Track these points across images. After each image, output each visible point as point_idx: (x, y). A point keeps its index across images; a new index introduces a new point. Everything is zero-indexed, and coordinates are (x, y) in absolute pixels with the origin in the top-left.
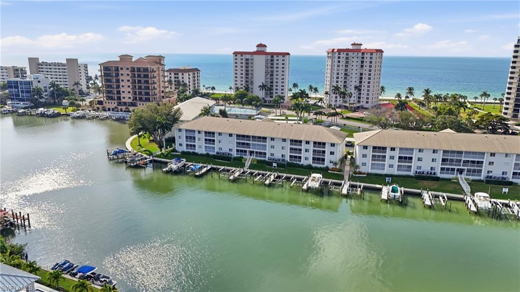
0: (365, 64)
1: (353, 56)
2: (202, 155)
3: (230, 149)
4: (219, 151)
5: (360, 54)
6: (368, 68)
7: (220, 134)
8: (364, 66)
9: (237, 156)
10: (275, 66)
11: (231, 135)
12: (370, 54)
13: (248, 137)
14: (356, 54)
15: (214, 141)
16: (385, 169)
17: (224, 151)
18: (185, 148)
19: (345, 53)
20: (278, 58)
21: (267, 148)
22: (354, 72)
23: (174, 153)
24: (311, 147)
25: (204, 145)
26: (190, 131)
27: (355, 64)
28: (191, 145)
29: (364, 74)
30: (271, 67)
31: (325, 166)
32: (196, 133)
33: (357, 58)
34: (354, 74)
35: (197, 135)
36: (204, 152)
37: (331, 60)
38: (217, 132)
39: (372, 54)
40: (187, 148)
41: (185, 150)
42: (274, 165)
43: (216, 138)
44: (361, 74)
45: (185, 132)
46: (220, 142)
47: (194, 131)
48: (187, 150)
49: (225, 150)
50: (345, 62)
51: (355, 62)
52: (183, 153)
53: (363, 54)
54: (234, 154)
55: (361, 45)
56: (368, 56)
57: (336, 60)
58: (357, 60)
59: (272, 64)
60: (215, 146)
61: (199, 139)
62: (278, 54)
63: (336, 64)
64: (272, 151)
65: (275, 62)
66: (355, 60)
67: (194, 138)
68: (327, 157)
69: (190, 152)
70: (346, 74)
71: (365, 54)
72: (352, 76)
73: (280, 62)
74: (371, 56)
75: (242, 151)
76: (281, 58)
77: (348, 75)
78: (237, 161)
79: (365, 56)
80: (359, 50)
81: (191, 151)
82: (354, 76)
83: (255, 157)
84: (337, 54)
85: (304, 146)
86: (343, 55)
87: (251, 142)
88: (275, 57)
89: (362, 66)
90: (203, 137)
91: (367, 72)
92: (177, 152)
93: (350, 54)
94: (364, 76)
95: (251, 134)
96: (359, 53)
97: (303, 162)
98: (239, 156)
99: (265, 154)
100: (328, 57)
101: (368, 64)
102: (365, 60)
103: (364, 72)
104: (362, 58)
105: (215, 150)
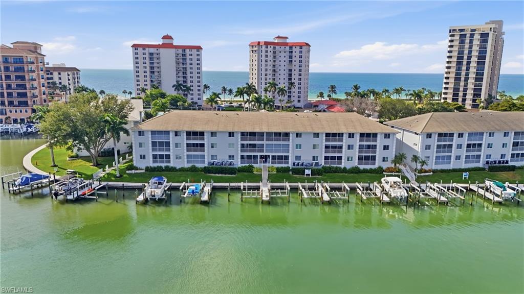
0: (294, 59)
1: (281, 50)
2: (182, 170)
3: (230, 156)
4: (212, 161)
5: (288, 48)
6: (297, 63)
7: (213, 134)
8: (293, 61)
9: (244, 165)
10: (188, 61)
11: (231, 134)
12: (299, 47)
13: (262, 134)
14: (283, 47)
15: (202, 145)
16: (452, 163)
17: (218, 160)
18: (151, 162)
19: (272, 47)
20: (191, 53)
21: (290, 149)
22: (282, 68)
23: (133, 171)
24: (356, 142)
25: (186, 153)
26: (160, 132)
27: (282, 59)
28: (161, 156)
29: (293, 70)
30: (183, 64)
31: (376, 166)
32: (172, 135)
33: (285, 52)
34: (282, 70)
35: (172, 139)
36: (187, 165)
37: (257, 55)
38: (208, 132)
39: (301, 48)
40: (154, 162)
41: (152, 165)
42: (307, 172)
43: (207, 140)
44: (290, 70)
45: (150, 136)
46: (212, 147)
47: (167, 133)
48: (156, 165)
49: (222, 158)
50: (272, 56)
51: (283, 57)
52: (147, 169)
53: (291, 47)
54: (238, 163)
55: (287, 38)
56: (296, 50)
57: (264, 54)
58: (285, 54)
59: (185, 60)
60: (206, 153)
61: (177, 145)
62: (191, 48)
63: (264, 58)
64: (298, 152)
65: (188, 57)
66: (282, 54)
67: (168, 144)
68: (379, 153)
69: (161, 167)
70: (274, 71)
71: (294, 47)
72: (280, 72)
73: (195, 57)
74: (301, 50)
75: (249, 157)
76: (194, 52)
77: (276, 72)
78: (246, 174)
79: (294, 49)
80: (286, 44)
81: (163, 165)
82: (282, 72)
83: (270, 165)
84: (264, 47)
85: (346, 141)
86: (270, 49)
87: (265, 142)
88: (187, 51)
89: (291, 62)
90: (184, 140)
91: (297, 68)
92: (136, 169)
93: (277, 47)
94: (293, 72)
95: (265, 130)
96: (287, 47)
97: (344, 164)
98: (247, 165)
99: (287, 157)
100: (252, 51)
101: (298, 59)
102: (294, 54)
103: (293, 68)
104: (290, 52)
105: (206, 160)
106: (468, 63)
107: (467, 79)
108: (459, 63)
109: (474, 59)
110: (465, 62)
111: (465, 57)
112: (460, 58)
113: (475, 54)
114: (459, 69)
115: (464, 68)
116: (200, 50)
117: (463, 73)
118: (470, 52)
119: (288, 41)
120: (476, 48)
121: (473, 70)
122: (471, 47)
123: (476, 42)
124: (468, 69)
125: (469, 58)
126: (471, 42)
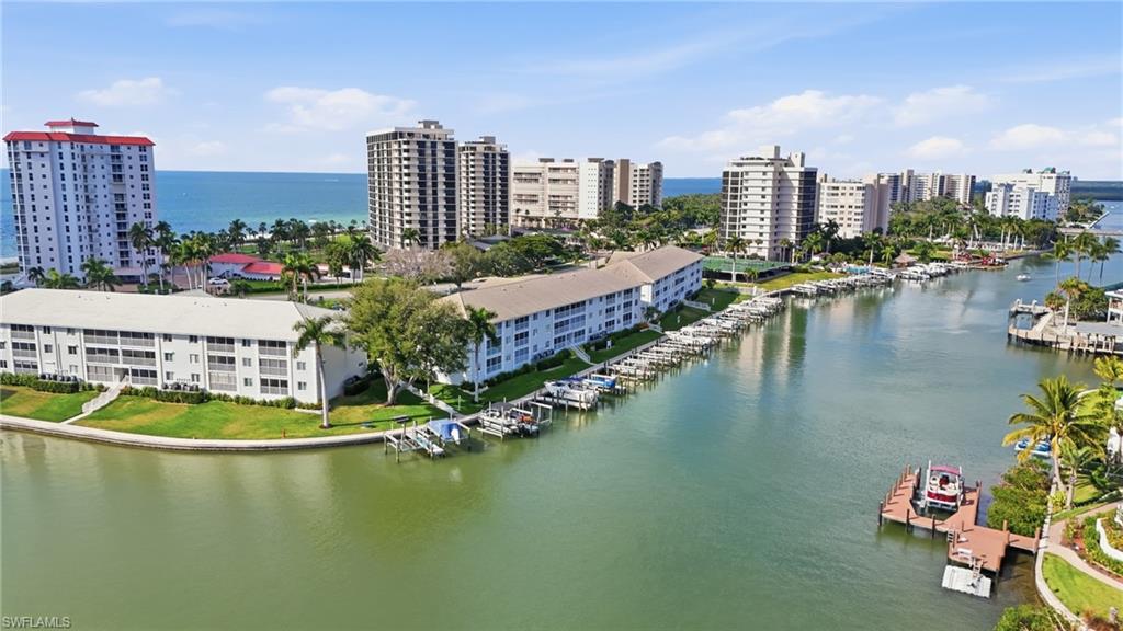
0: (126, 172)
1: (93, 151)
3: (547, 343)
5: (107, 149)
6: (137, 182)
7: (535, 317)
8: (126, 178)
9: (559, 351)
11: (548, 314)
12: (137, 148)
13: (567, 307)
14: (97, 147)
15: (527, 334)
17: (540, 350)
19: (79, 145)
21: (586, 320)
22: (101, 192)
24: (622, 301)
25: (515, 349)
27: (99, 172)
28: (494, 361)
29: (128, 197)
31: (633, 325)
33: (102, 157)
34: (101, 197)
35: (504, 332)
36: (516, 367)
38: (531, 314)
40: (488, 371)
41: (486, 376)
43: (531, 326)
44: (120, 196)
46: (534, 334)
49: (542, 347)
50: (81, 167)
51: (101, 170)
53: (115, 147)
55: (94, 125)
56: (130, 156)
57: (67, 161)
58: (103, 162)
60: (529, 345)
61: (507, 340)
64: (591, 323)
66: (97, 162)
68: (633, 309)
70: (87, 198)
71: (123, 149)
74: (143, 154)
75: (560, 339)
77: (92, 201)
79: (124, 151)
80: (102, 140)
85: (616, 302)
86: (77, 150)
89: (119, 178)
90: (513, 331)
91: (139, 193)
93: (86, 146)
94: (129, 201)
96: (104, 146)
99: (584, 331)
100: (28, 153)
101: (137, 172)
102: (126, 162)
103: (129, 192)
104: (113, 157)
105: (530, 354)
106: (435, 185)
107: (435, 208)
108: (422, 184)
109: (441, 179)
110: (429, 183)
111: (429, 176)
112: (422, 176)
113: (441, 171)
114: (422, 192)
115: (430, 191)
117: (430, 199)
118: (434, 169)
119: (97, 132)
120: (441, 163)
121: (441, 195)
122: (434, 162)
123: (441, 155)
124: (435, 193)
125: (435, 177)
126: (434, 154)
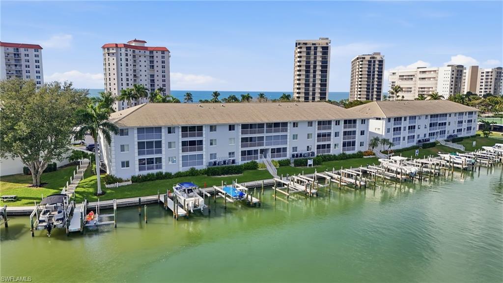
0: (155, 64)
1: (140, 54)
2: (179, 175)
3: (230, 154)
4: (213, 160)
5: (148, 53)
6: (160, 69)
7: (213, 128)
8: (155, 67)
9: (246, 162)
10: (23, 63)
11: (231, 127)
12: (161, 52)
13: (261, 126)
14: (142, 51)
15: (200, 142)
17: (220, 158)
18: (137, 170)
19: (132, 50)
20: (26, 53)
21: (288, 140)
22: (143, 73)
23: (117, 185)
25: (181, 154)
26: (150, 129)
27: (143, 63)
28: (150, 161)
29: (155, 76)
30: (16, 65)
32: (164, 132)
33: (145, 57)
34: (143, 76)
35: (165, 137)
36: (182, 169)
37: (115, 58)
38: (206, 126)
39: (163, 52)
40: (140, 169)
41: (137, 173)
42: (310, 162)
43: (206, 136)
44: (152, 76)
45: (136, 135)
46: (211, 144)
47: (159, 129)
48: (145, 173)
49: (222, 156)
50: (132, 61)
51: (144, 63)
52: (135, 180)
53: (151, 52)
54: (239, 162)
55: (144, 42)
56: (158, 56)
57: (124, 57)
58: (145, 59)
59: (18, 60)
60: (204, 152)
61: (170, 145)
62: (27, 47)
63: (124, 62)
64: (295, 143)
65: (23, 58)
66: (143, 59)
67: (159, 144)
69: (153, 174)
70: (135, 76)
71: (155, 52)
72: (141, 78)
73: (32, 58)
74: (163, 55)
75: (250, 152)
76: (32, 52)
77: (138, 77)
79: (155, 54)
80: (146, 48)
81: (155, 171)
82: (143, 78)
84: (123, 50)
86: (130, 52)
87: (265, 135)
88: (22, 50)
89: (152, 67)
90: (178, 138)
91: (161, 74)
92: (120, 181)
93: (137, 51)
94: (156, 78)
95: (265, 120)
96: (146, 51)
98: (249, 161)
99: (285, 149)
100: (109, 54)
101: (160, 64)
102: (155, 59)
103: (156, 74)
104: (150, 57)
105: (204, 160)
106: (315, 72)
107: (314, 85)
108: (307, 72)
109: (319, 68)
110: (312, 71)
111: (312, 66)
112: (308, 67)
113: (319, 63)
114: (307, 76)
115: (311, 75)
116: (39, 50)
117: (311, 80)
118: (315, 62)
119: (146, 45)
120: (319, 59)
121: (318, 77)
122: (315, 58)
123: (319, 54)
124: (314, 76)
125: (315, 67)
126: (315, 53)
